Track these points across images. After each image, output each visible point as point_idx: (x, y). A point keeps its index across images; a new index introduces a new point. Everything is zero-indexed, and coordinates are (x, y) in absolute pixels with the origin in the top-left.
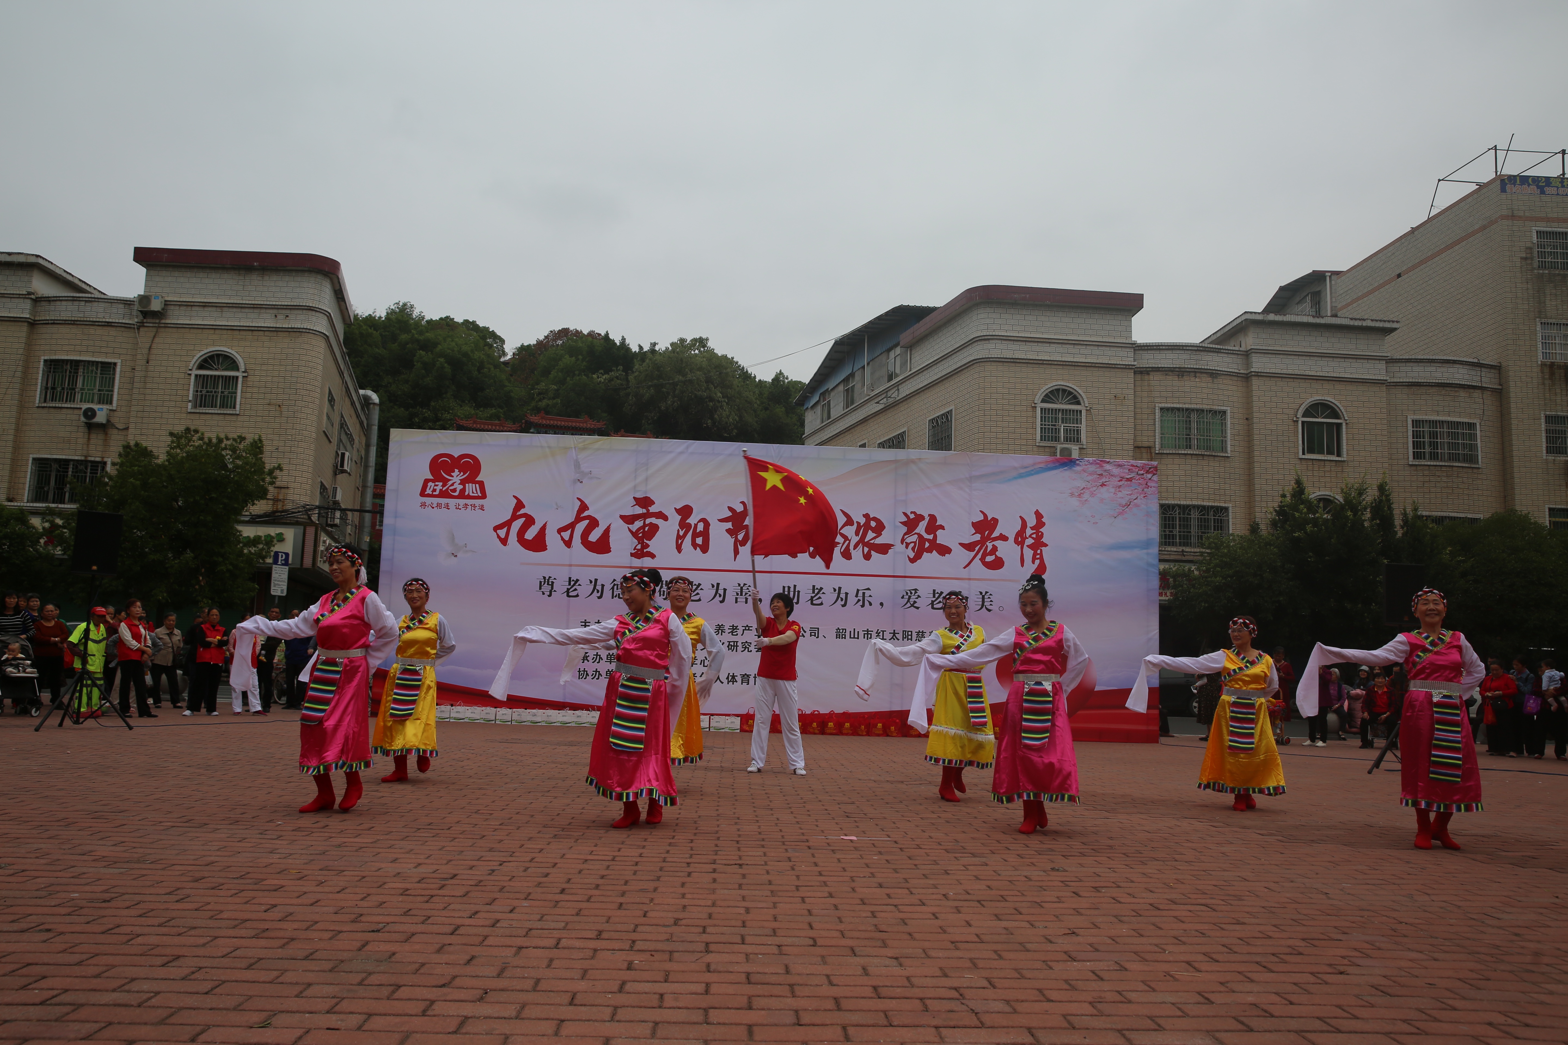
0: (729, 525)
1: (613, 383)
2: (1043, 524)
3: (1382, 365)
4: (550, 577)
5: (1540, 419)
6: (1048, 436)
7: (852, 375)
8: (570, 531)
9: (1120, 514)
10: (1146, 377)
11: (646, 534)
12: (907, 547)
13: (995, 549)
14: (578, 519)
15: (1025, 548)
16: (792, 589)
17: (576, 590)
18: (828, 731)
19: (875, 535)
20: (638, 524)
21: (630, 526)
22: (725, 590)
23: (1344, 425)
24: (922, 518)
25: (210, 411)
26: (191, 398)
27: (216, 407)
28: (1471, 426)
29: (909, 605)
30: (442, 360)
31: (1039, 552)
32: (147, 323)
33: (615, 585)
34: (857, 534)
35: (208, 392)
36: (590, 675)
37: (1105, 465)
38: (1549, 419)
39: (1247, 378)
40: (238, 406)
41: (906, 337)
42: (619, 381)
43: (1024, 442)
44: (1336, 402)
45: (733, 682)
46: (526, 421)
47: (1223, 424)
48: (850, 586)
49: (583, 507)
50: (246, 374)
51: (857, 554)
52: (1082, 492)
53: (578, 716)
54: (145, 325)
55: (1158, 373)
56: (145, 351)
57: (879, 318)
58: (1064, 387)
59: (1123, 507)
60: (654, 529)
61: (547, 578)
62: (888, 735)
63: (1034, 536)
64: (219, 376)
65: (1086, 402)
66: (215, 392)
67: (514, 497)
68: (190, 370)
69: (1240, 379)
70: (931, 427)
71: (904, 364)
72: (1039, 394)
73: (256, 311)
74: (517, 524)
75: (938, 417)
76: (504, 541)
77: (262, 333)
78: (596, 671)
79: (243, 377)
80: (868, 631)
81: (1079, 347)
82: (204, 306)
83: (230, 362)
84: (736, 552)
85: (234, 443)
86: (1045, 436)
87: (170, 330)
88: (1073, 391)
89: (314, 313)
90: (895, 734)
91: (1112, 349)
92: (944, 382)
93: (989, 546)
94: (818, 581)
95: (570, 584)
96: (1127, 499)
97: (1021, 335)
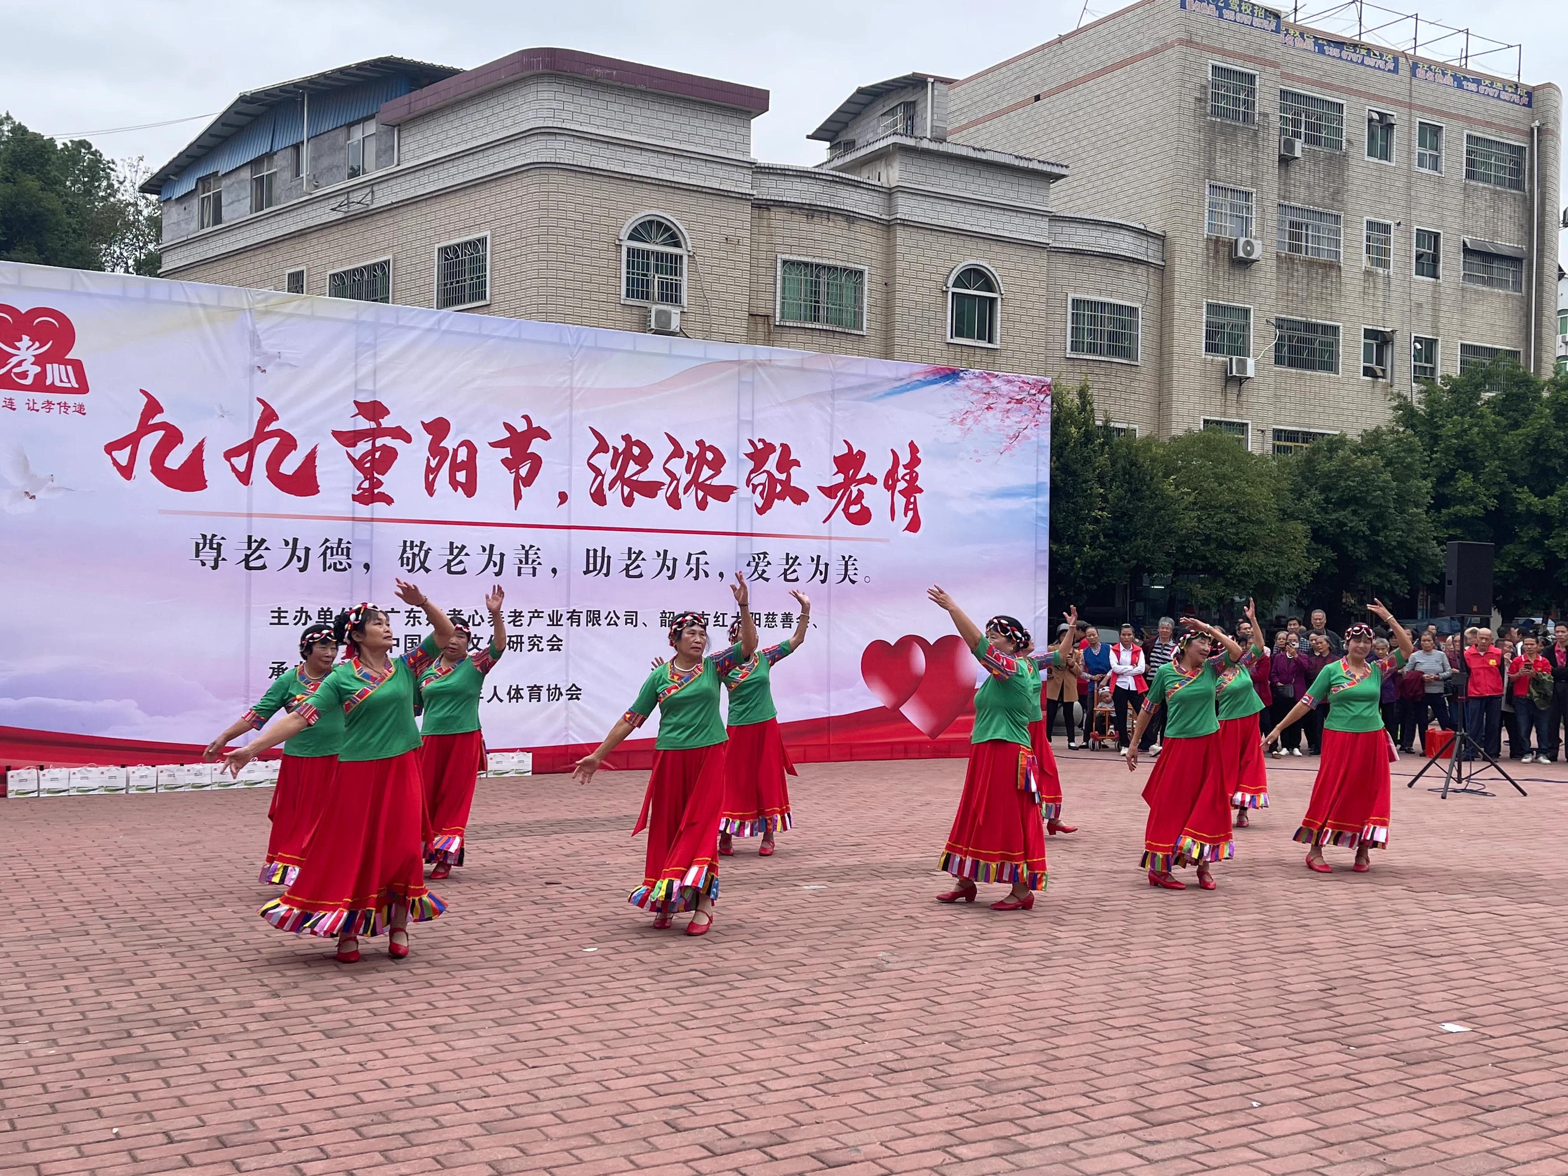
0: (506, 453)
2: (919, 461)
3: (1044, 224)
4: (214, 536)
5: (1201, 308)
6: (638, 291)
7: (272, 154)
8: (247, 455)
9: (1007, 448)
10: (766, 214)
11: (377, 463)
12: (754, 492)
13: (861, 494)
14: (261, 435)
15: (897, 494)
16: (599, 554)
17: (260, 556)
19: (712, 472)
20: (364, 446)
21: (350, 450)
22: (502, 556)
23: (999, 300)
24: (772, 448)
28: (1133, 311)
29: (756, 575)
31: (912, 500)
33: (327, 548)
34: (688, 470)
37: (993, 380)
38: (1212, 308)
39: (888, 226)
41: (391, 108)
44: (992, 269)
45: (517, 698)
47: (858, 289)
48: (679, 547)
49: (269, 415)
51: (688, 500)
52: (965, 416)
55: (782, 210)
58: (660, 220)
59: (1011, 439)
60: (390, 455)
61: (209, 537)
63: (907, 477)
65: (689, 244)
67: (143, 392)
69: (880, 227)
70: (442, 260)
71: (382, 152)
72: (626, 227)
74: (150, 442)
75: (457, 245)
76: (127, 471)
81: (681, 160)
84: (518, 496)
86: (633, 291)
88: (672, 226)
91: (724, 168)
92: (469, 191)
93: (854, 490)
94: (637, 541)
95: (250, 548)
96: (1015, 428)
97: (601, 132)
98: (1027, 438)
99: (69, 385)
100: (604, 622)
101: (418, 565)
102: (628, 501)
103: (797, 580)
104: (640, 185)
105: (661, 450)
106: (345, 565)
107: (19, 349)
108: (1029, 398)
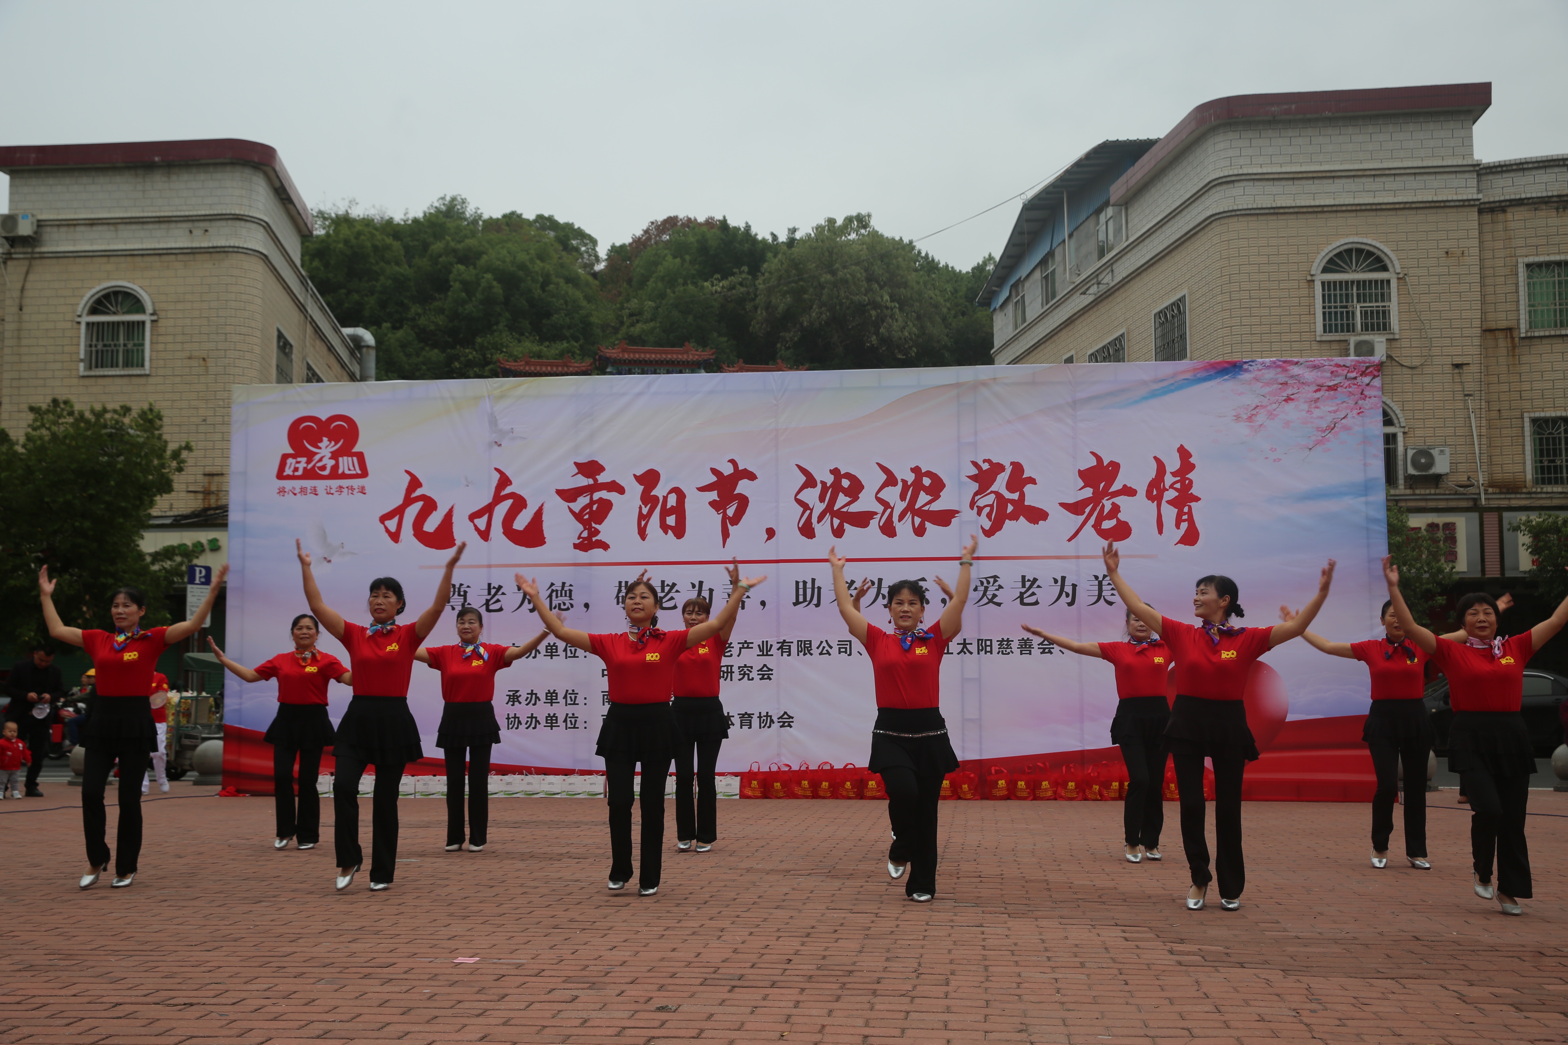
0: (713, 495)
1: (734, 291)
2: (1192, 467)
4: (461, 585)
6: (1336, 325)
7: (1051, 254)
8: (486, 517)
9: (1318, 443)
10: (1501, 217)
11: (595, 515)
12: (979, 513)
13: (1116, 509)
14: (498, 499)
15: (1165, 507)
16: (809, 585)
17: (498, 601)
18: (869, 794)
19: (929, 498)
20: (583, 501)
21: (572, 505)
22: (712, 591)
24: (1000, 468)
25: (110, 373)
26: (82, 356)
27: (117, 366)
29: (985, 600)
30: (489, 276)
31: (1186, 509)
32: (15, 253)
33: (553, 591)
34: (903, 497)
35: (105, 346)
36: (523, 722)
37: (1290, 368)
40: (147, 364)
41: (1118, 189)
42: (743, 289)
43: (1296, 337)
46: (600, 357)
49: (504, 481)
50: (154, 318)
51: (904, 528)
52: (1254, 412)
53: (508, 784)
54: (14, 256)
55: (1522, 208)
56: (16, 294)
57: (1078, 164)
58: (1359, 246)
59: (1324, 431)
60: (606, 507)
61: (457, 586)
62: (960, 798)
63: (1178, 486)
64: (118, 323)
65: (1397, 266)
66: (115, 345)
67: (407, 472)
68: (79, 316)
70: (1157, 325)
71: (1117, 231)
72: (1317, 261)
73: (163, 226)
74: (412, 511)
75: (1166, 308)
76: (395, 537)
77: (172, 257)
78: (532, 717)
79: (153, 321)
81: (1384, 179)
82: (92, 225)
83: (133, 302)
84: (726, 535)
85: (116, 416)
86: (1330, 325)
87: (48, 261)
88: (1375, 251)
89: (243, 223)
90: (969, 796)
91: (1439, 177)
92: (1173, 254)
93: (1108, 505)
95: (489, 593)
96: (1329, 418)
97: (1284, 170)
98: (1347, 428)
99: (354, 472)
100: (816, 652)
102: (838, 533)
103: (1036, 603)
104: (1334, 215)
105: (872, 480)
106: (568, 605)
107: (320, 448)
108: (1347, 383)
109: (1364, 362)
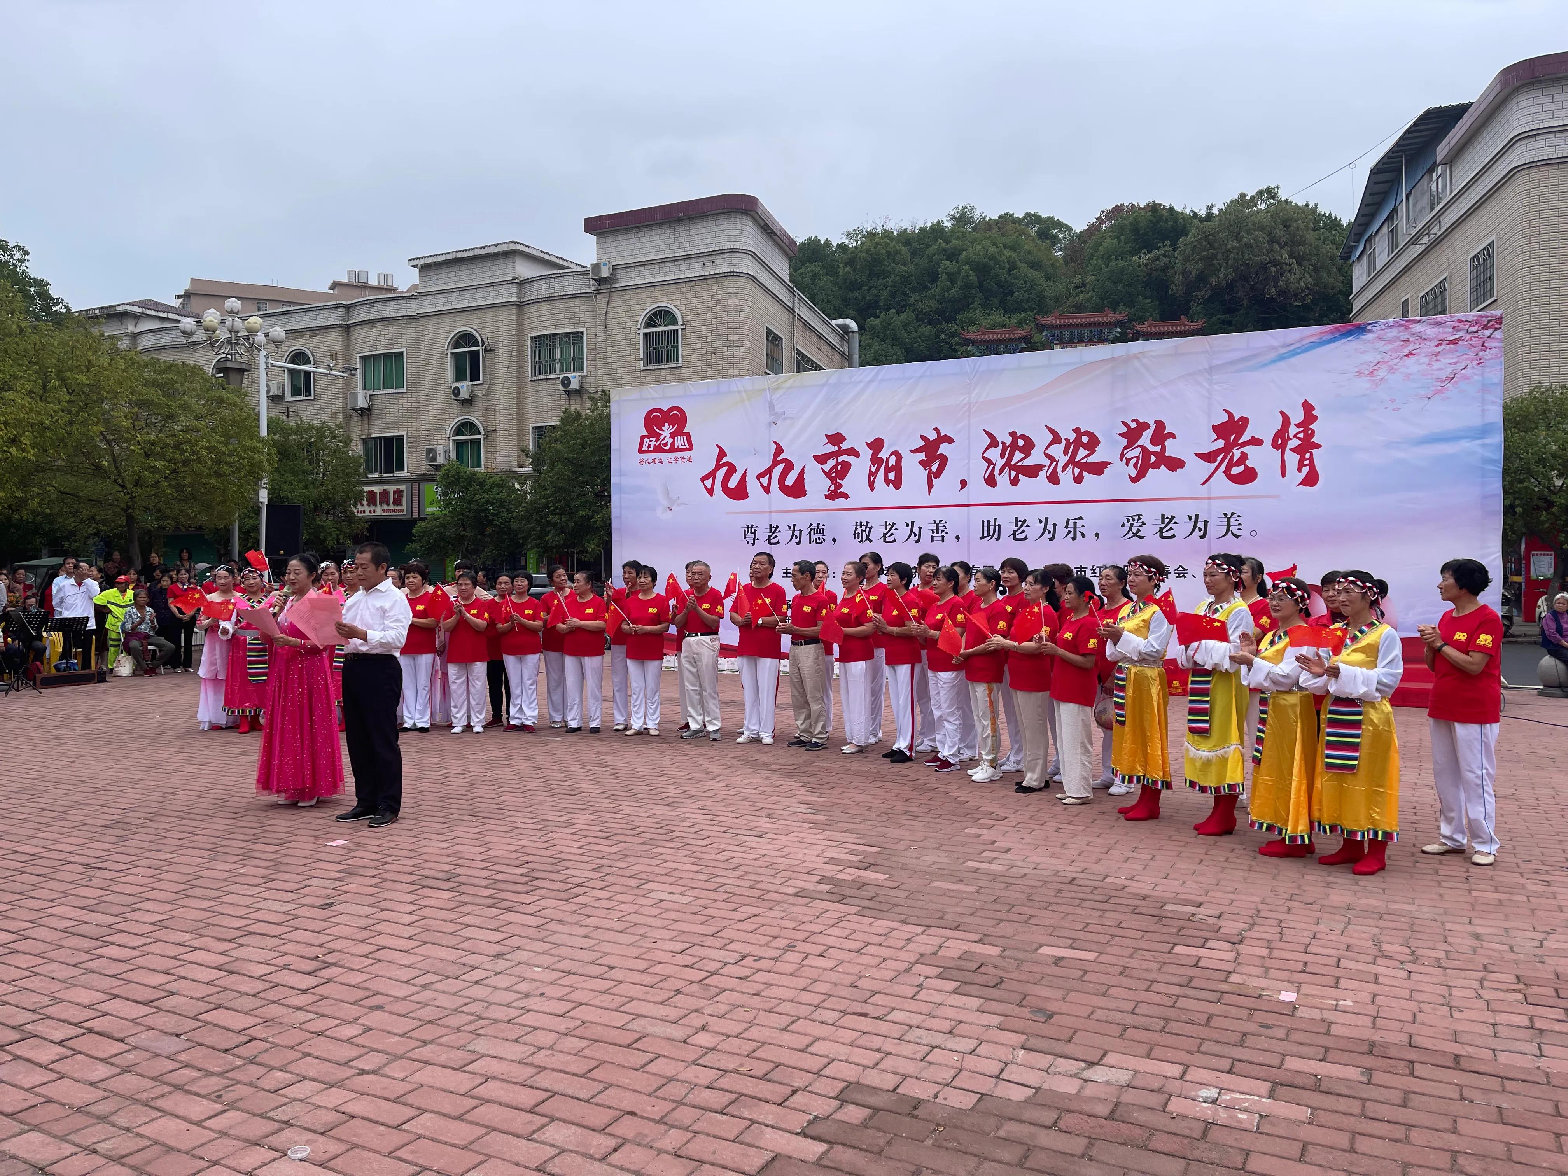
0: (922, 456)
1: (1158, 262)
2: (1315, 418)
4: (752, 525)
7: (1395, 210)
8: (767, 476)
9: (1437, 392)
11: (839, 473)
12: (1127, 464)
13: (1244, 457)
14: (775, 463)
15: (1288, 452)
16: (992, 523)
17: (774, 536)
19: (1087, 452)
20: (831, 463)
21: (823, 466)
22: (920, 528)
24: (1145, 426)
25: (659, 367)
26: (642, 356)
27: (662, 362)
29: (1131, 534)
30: (967, 267)
31: (1308, 456)
32: (602, 290)
33: (812, 529)
34: (1066, 453)
35: (655, 348)
37: (1413, 326)
40: (680, 359)
41: (1442, 151)
42: (1165, 259)
48: (1058, 515)
49: (779, 450)
50: (684, 327)
51: (1066, 477)
52: (1376, 367)
54: (600, 291)
56: (603, 317)
57: (1410, 131)
59: (1443, 382)
60: (847, 466)
61: (750, 526)
63: (1301, 435)
64: (663, 332)
66: (661, 348)
67: (717, 446)
68: (639, 329)
70: (1472, 268)
71: (1444, 186)
73: (688, 261)
74: (721, 474)
75: (1479, 252)
76: (711, 492)
77: (693, 283)
79: (682, 329)
80: (1081, 567)
82: (645, 266)
83: (671, 317)
84: (930, 486)
87: (620, 293)
89: (738, 255)
93: (1237, 454)
94: (1022, 512)
95: (771, 531)
96: (1450, 370)
98: (1466, 378)
101: (865, 538)
102: (1014, 482)
103: (1173, 536)
105: (1041, 439)
106: (821, 539)
108: (1468, 336)
109: (1486, 316)
